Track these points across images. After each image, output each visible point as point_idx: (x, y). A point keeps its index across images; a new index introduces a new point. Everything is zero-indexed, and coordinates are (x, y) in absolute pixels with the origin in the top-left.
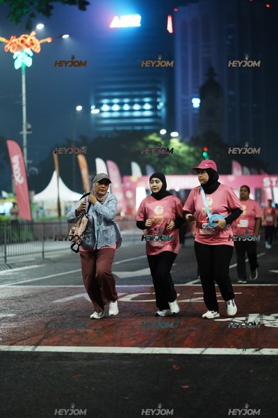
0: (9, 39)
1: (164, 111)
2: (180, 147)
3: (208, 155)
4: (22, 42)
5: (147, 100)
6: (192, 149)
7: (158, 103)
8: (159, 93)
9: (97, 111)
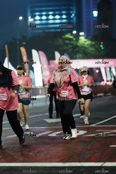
1: (75, 19)
2: (85, 42)
3: (103, 47)
5: (64, 12)
6: (93, 43)
7: (71, 14)
8: (71, 8)
9: (32, 20)
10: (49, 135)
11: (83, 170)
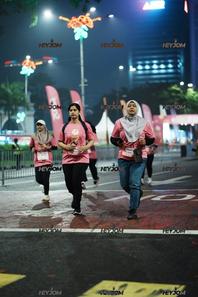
0: (70, 19)
1: (182, 69)
2: (194, 94)
4: (80, 20)
5: (170, 61)
7: (178, 63)
8: (178, 56)
9: (134, 69)
10: (152, 199)
11: (191, 238)
